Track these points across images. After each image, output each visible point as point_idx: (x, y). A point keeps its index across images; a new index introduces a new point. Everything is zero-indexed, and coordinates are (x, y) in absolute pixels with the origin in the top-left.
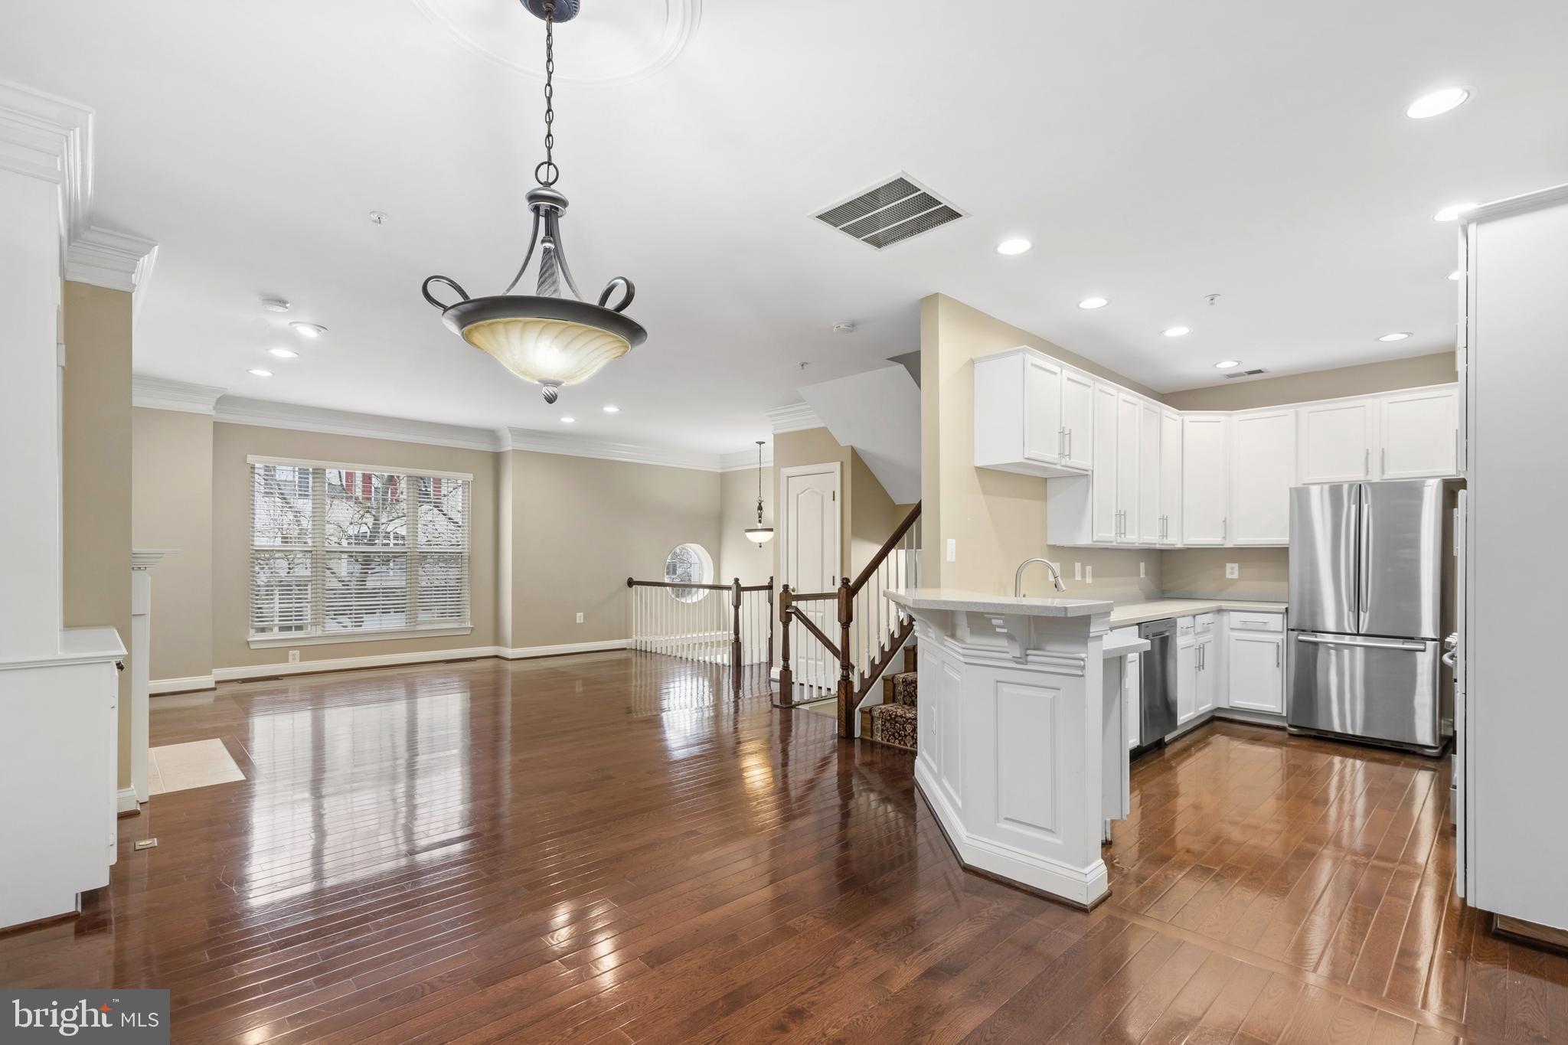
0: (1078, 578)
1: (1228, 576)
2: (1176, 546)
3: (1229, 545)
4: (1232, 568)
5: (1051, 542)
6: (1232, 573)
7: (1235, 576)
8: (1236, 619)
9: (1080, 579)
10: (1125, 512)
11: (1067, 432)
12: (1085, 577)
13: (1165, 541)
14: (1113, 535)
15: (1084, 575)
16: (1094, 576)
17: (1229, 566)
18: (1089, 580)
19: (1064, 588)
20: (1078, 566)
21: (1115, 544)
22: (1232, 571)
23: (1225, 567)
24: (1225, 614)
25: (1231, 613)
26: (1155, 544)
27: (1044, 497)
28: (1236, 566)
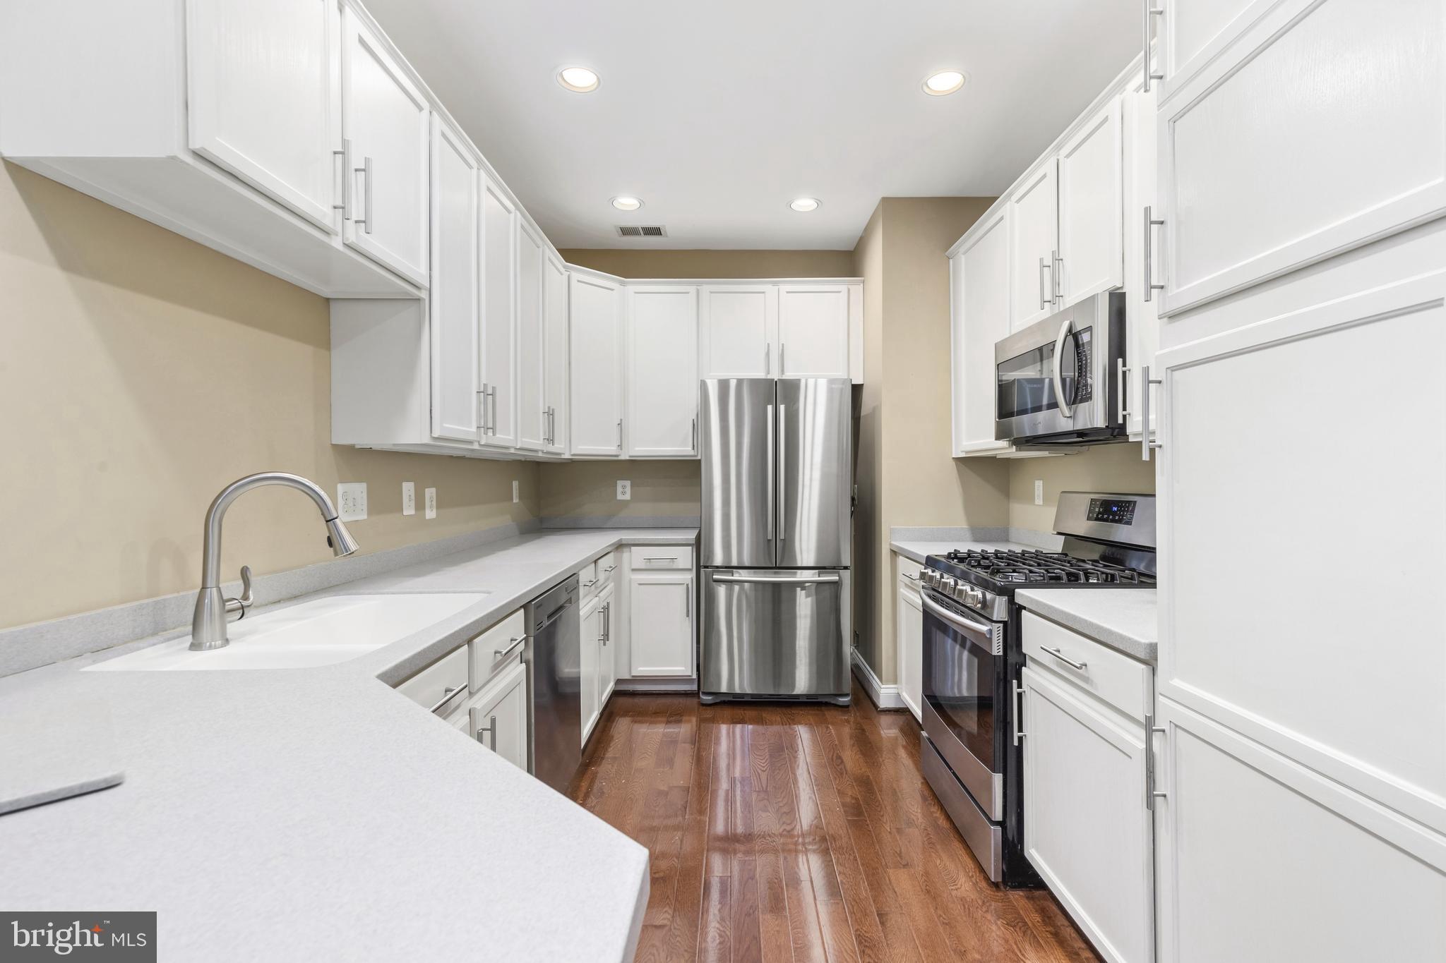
0: (409, 510)
1: (620, 497)
2: (563, 457)
3: (624, 456)
4: (624, 487)
5: (343, 437)
6: (623, 493)
7: (628, 497)
8: (637, 556)
9: (412, 512)
10: (494, 388)
11: (356, 161)
12: (424, 508)
13: (551, 448)
14: (474, 429)
15: (420, 505)
16: (440, 505)
17: (620, 483)
18: (430, 514)
19: (352, 546)
20: (408, 488)
21: (476, 446)
22: (624, 490)
23: (616, 486)
24: (626, 549)
25: (633, 548)
26: (536, 451)
27: (322, 339)
28: (628, 483)
